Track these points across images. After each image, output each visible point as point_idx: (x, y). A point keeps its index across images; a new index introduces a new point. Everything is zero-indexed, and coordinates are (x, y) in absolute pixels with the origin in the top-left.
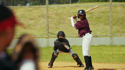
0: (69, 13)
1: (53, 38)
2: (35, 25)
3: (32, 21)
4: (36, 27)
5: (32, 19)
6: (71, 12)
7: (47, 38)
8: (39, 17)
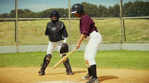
0: (31, 27)
1: (22, 45)
2: (5, 36)
3: (2, 33)
4: (6, 38)
5: (2, 31)
6: (32, 26)
7: (17, 45)
8: (8, 29)
